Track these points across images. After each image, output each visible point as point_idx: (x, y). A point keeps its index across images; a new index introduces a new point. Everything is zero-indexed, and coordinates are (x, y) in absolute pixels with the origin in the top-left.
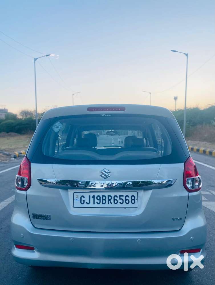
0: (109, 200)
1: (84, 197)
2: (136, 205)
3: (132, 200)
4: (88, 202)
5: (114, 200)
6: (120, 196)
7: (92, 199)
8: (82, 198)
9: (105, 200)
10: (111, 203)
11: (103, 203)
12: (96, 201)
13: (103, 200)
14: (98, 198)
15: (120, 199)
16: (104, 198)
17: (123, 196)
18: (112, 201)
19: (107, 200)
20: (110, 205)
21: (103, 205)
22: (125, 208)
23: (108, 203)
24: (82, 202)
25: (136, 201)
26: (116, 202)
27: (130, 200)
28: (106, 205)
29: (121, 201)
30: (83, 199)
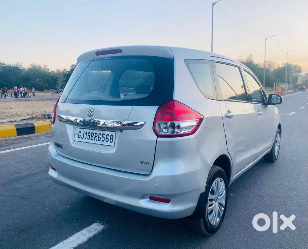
0: (95, 137)
2: (113, 144)
3: (111, 138)
4: (82, 137)
5: (99, 137)
6: (103, 134)
7: (85, 135)
9: (93, 136)
10: (96, 140)
11: (91, 139)
12: (88, 137)
13: (92, 136)
14: (89, 134)
15: (103, 137)
17: (105, 134)
18: (97, 138)
19: (94, 137)
20: (95, 142)
21: (91, 140)
22: (106, 146)
24: (79, 137)
25: (114, 140)
26: (99, 139)
27: (109, 139)
28: (93, 141)
29: (103, 139)
30: (80, 134)
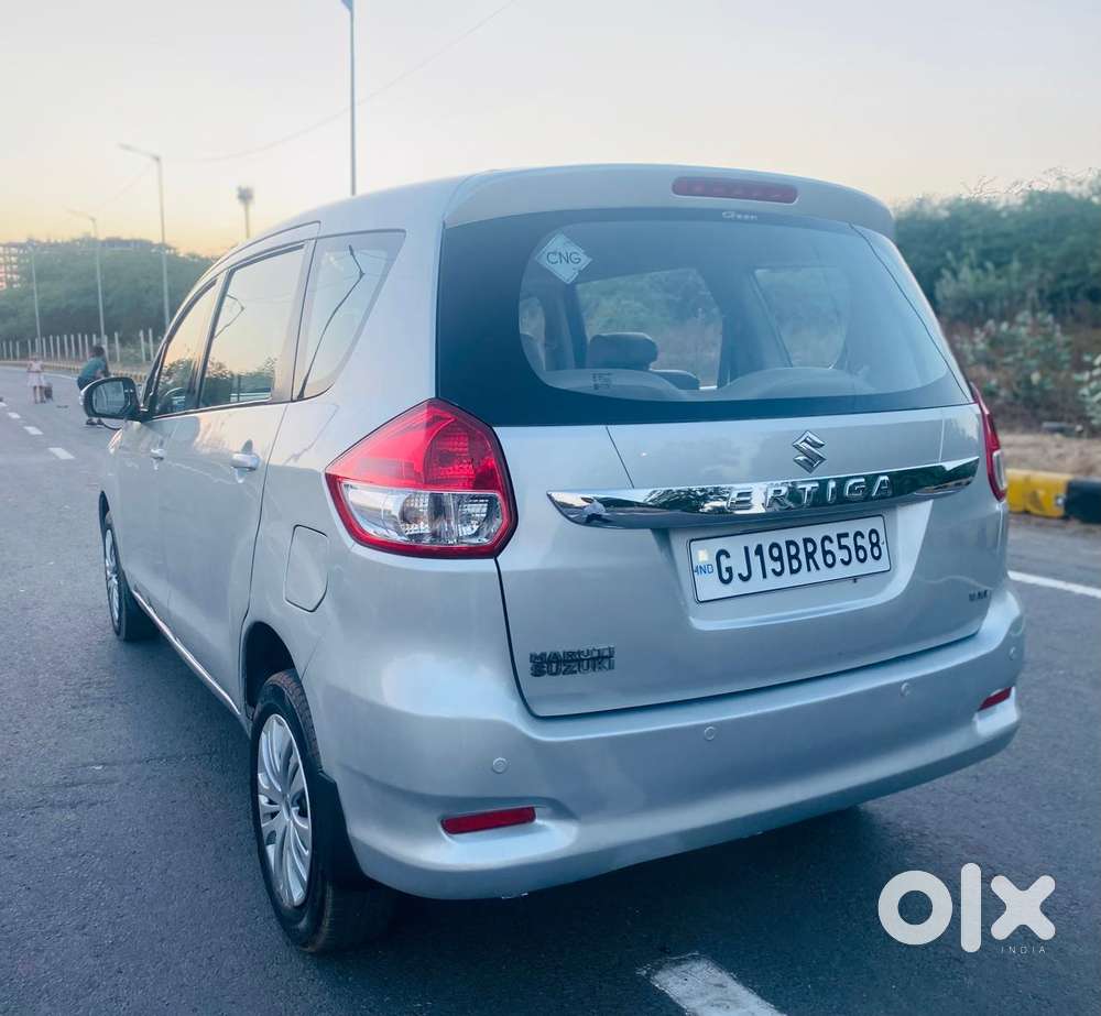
0: (810, 556)
1: (728, 556)
2: (882, 565)
3: (873, 545)
4: (745, 574)
5: (825, 553)
6: (840, 536)
7: (756, 561)
8: (723, 558)
9: (796, 557)
10: (818, 568)
11: (793, 572)
12: (771, 565)
13: (791, 558)
14: (776, 553)
15: (841, 547)
16: (793, 551)
17: (846, 535)
18: (818, 556)
19: (802, 556)
20: (814, 576)
21: (796, 576)
22: (855, 579)
23: (809, 569)
24: (726, 576)
25: (884, 547)
26: (830, 560)
27: (868, 547)
28: (804, 577)
29: (843, 555)
30: (725, 562)
